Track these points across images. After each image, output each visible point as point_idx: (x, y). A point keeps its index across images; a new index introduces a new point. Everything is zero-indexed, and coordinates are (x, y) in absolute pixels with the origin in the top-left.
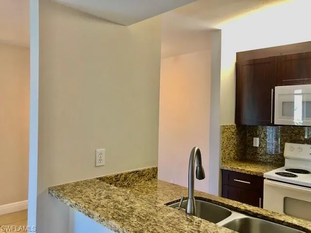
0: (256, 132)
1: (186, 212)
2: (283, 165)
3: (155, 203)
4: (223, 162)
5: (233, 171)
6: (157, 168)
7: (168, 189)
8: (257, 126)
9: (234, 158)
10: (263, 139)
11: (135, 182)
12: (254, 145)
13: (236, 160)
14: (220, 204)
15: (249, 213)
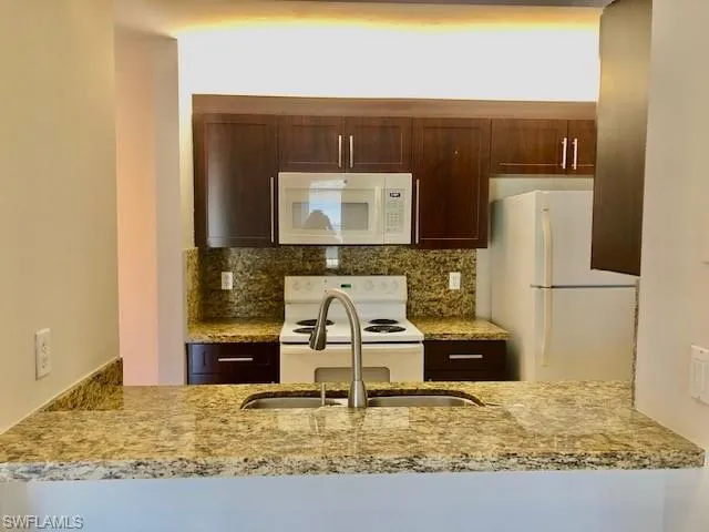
0: (227, 262)
5: (214, 343)
8: (227, 249)
10: (241, 273)
12: (223, 287)
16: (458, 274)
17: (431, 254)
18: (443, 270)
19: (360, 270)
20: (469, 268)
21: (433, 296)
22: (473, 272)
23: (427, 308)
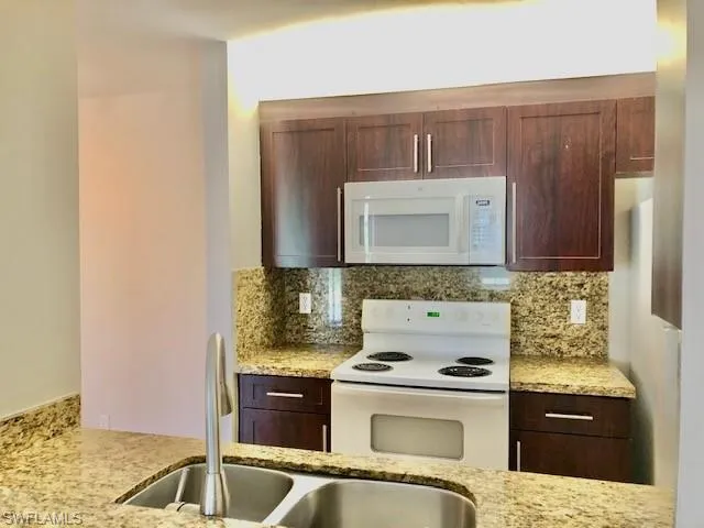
0: (305, 282)
1: (202, 513)
2: (360, 347)
3: (103, 506)
4: (240, 356)
5: (263, 375)
6: (78, 398)
7: (120, 451)
8: (306, 269)
9: (262, 344)
10: (320, 294)
11: (11, 449)
12: (302, 311)
13: (268, 347)
14: (263, 464)
15: (331, 472)
16: (584, 303)
17: (546, 277)
18: (561, 297)
19: (454, 294)
20: (597, 294)
21: (549, 331)
22: (604, 300)
23: (542, 346)
